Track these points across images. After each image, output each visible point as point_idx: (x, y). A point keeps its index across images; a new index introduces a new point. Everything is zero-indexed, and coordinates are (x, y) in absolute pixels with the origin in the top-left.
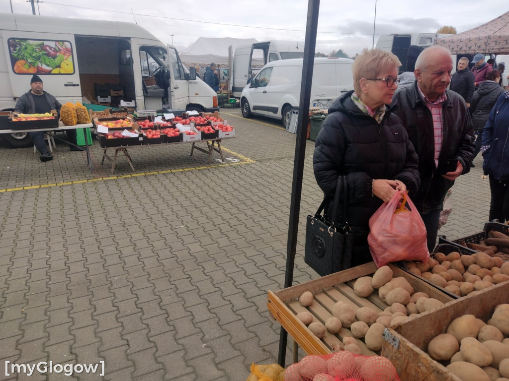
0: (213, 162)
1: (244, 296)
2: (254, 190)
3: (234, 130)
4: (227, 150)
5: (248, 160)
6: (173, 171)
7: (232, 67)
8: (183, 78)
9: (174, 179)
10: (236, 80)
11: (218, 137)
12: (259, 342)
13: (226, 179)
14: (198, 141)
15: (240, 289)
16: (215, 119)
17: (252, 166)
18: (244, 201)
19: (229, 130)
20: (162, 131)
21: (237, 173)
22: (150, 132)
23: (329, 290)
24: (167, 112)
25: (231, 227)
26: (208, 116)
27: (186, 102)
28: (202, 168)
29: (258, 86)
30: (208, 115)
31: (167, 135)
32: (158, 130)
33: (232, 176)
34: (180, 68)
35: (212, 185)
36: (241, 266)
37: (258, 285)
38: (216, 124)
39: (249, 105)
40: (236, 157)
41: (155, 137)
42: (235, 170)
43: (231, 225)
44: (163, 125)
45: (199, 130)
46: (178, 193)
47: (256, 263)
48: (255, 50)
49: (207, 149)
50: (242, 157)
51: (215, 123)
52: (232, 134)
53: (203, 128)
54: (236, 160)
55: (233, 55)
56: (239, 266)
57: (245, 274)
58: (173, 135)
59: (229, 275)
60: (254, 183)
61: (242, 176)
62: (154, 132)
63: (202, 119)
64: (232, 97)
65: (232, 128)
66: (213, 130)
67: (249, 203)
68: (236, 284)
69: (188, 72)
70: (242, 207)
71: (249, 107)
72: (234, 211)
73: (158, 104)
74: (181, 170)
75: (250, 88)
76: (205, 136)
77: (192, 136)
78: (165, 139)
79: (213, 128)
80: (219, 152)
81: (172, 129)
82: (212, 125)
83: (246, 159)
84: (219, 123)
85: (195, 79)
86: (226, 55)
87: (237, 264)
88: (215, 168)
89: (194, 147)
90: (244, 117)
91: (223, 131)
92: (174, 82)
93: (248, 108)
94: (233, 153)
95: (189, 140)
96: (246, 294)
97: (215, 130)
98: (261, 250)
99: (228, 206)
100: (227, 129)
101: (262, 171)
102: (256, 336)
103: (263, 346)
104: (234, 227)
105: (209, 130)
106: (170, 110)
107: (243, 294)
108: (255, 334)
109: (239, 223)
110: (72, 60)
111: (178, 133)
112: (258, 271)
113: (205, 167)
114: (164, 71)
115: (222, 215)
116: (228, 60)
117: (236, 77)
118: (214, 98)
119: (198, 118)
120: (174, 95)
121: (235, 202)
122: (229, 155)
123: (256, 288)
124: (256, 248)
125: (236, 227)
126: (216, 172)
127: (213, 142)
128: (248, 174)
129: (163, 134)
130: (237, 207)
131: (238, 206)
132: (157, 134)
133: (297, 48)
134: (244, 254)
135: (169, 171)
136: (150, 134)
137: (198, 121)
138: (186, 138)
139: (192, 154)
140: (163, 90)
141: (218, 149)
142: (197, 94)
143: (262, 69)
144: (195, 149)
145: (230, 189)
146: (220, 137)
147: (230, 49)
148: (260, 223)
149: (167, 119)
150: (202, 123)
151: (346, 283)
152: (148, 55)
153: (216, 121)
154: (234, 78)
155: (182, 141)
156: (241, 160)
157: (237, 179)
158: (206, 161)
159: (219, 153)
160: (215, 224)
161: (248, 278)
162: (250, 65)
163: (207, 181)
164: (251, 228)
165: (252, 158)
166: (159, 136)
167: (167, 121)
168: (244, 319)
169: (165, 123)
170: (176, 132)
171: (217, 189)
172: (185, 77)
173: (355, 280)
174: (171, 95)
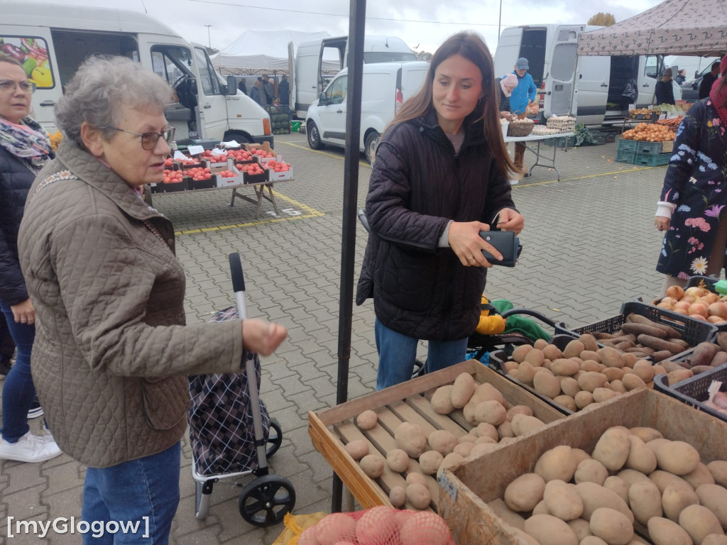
0: (263, 216)
1: (297, 411)
2: (321, 257)
3: (291, 169)
4: (284, 198)
5: (314, 212)
6: (204, 230)
7: (294, 74)
8: (218, 92)
9: (204, 242)
10: (300, 93)
11: (268, 180)
12: (313, 476)
13: (280, 240)
14: (240, 186)
15: (290, 401)
16: (265, 153)
17: (319, 220)
18: (305, 273)
19: (283, 169)
20: (185, 172)
21: (297, 232)
22: (167, 173)
23: (399, 405)
24: (193, 144)
25: (284, 311)
26: (254, 149)
27: (224, 127)
28: (246, 225)
29: (331, 103)
30: (254, 147)
31: (192, 179)
32: (180, 171)
33: (289, 236)
34: (212, 77)
35: (260, 249)
36: (295, 368)
37: (317, 395)
38: (265, 161)
39: (317, 131)
40: (296, 208)
41: (175, 180)
42: (294, 228)
43: (283, 309)
44: (188, 163)
45: (240, 169)
46: (211, 264)
47: (317, 363)
48: (326, 49)
49: (255, 198)
50: (305, 207)
51: (264, 159)
52: (288, 174)
53: (246, 167)
54: (297, 213)
55: (295, 56)
56: (292, 369)
57: (299, 379)
58: (201, 178)
59: (276, 382)
60: (320, 246)
61: (305, 236)
62: (173, 173)
63: (245, 154)
64: (296, 118)
65: (289, 166)
66: (261, 170)
67: (311, 275)
68: (285, 394)
69: (225, 82)
70: (301, 282)
71: (318, 134)
72: (290, 288)
73: (182, 132)
74: (216, 229)
75: (319, 105)
76: (249, 179)
77: (230, 179)
78: (190, 184)
79: (261, 168)
80: (271, 201)
81: (200, 168)
82: (260, 162)
83: (310, 210)
84: (269, 159)
85: (235, 94)
86: (285, 56)
87: (289, 365)
88: (266, 225)
89: (235, 194)
90: (312, 148)
91: (276, 171)
92: (203, 99)
93: (317, 136)
94: (292, 201)
95: (226, 185)
96: (299, 408)
97: (263, 169)
98: (324, 344)
99: (281, 281)
100: (281, 168)
101: (332, 228)
102: (310, 467)
103: (317, 483)
104: (288, 311)
105: (255, 170)
106: (198, 141)
107: (296, 408)
108: (308, 464)
109: (296, 305)
110: (49, 67)
111: (209, 175)
112: (319, 374)
113: (250, 224)
114: (189, 81)
115: (272, 294)
116: (287, 64)
117: (299, 89)
118: (265, 121)
119: (239, 153)
120: (204, 118)
121: (292, 274)
122: (288, 205)
123: (314, 400)
124: (318, 342)
125: (291, 311)
126: (267, 231)
127: (262, 186)
128: (313, 232)
129: (187, 177)
130: (294, 282)
131: (295, 280)
132: (178, 176)
133: (387, 46)
134: (300, 350)
135: (199, 231)
136: (167, 177)
137: (239, 157)
138: (221, 182)
139: (232, 205)
140: (188, 109)
141: (270, 198)
142: (239, 116)
143: (336, 77)
144: (236, 198)
145: (285, 256)
146: (271, 180)
147: (290, 47)
148: (326, 304)
149: (192, 153)
150: (244, 160)
151: (422, 395)
152: (166, 57)
153: (265, 157)
154: (297, 90)
155: (216, 186)
156: (304, 213)
157: (296, 241)
158: (253, 215)
159: (271, 203)
160: (260, 308)
161: (304, 385)
162: (320, 71)
163: (254, 244)
164: (313, 312)
165: (320, 209)
166: (181, 180)
167: (194, 157)
168: (293, 444)
169: (191, 159)
170: (206, 173)
171: (267, 255)
172: (220, 90)
173: (434, 389)
174: (200, 119)
